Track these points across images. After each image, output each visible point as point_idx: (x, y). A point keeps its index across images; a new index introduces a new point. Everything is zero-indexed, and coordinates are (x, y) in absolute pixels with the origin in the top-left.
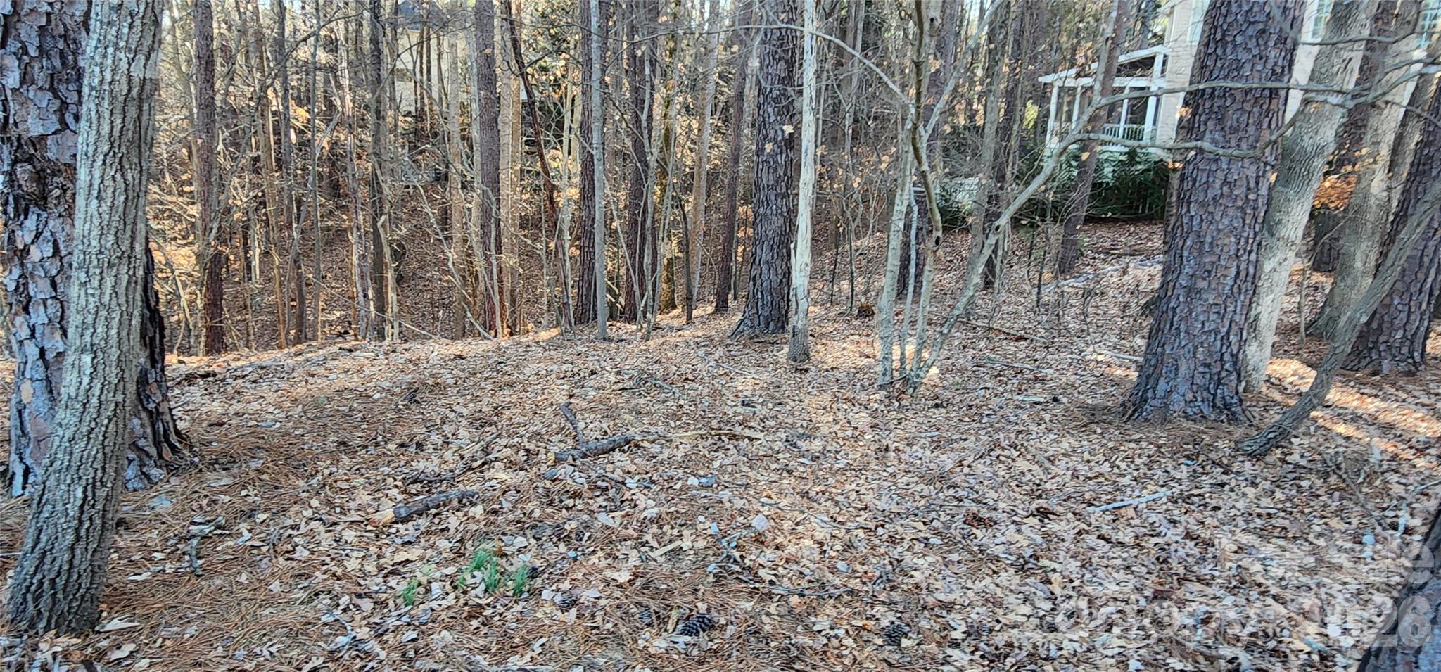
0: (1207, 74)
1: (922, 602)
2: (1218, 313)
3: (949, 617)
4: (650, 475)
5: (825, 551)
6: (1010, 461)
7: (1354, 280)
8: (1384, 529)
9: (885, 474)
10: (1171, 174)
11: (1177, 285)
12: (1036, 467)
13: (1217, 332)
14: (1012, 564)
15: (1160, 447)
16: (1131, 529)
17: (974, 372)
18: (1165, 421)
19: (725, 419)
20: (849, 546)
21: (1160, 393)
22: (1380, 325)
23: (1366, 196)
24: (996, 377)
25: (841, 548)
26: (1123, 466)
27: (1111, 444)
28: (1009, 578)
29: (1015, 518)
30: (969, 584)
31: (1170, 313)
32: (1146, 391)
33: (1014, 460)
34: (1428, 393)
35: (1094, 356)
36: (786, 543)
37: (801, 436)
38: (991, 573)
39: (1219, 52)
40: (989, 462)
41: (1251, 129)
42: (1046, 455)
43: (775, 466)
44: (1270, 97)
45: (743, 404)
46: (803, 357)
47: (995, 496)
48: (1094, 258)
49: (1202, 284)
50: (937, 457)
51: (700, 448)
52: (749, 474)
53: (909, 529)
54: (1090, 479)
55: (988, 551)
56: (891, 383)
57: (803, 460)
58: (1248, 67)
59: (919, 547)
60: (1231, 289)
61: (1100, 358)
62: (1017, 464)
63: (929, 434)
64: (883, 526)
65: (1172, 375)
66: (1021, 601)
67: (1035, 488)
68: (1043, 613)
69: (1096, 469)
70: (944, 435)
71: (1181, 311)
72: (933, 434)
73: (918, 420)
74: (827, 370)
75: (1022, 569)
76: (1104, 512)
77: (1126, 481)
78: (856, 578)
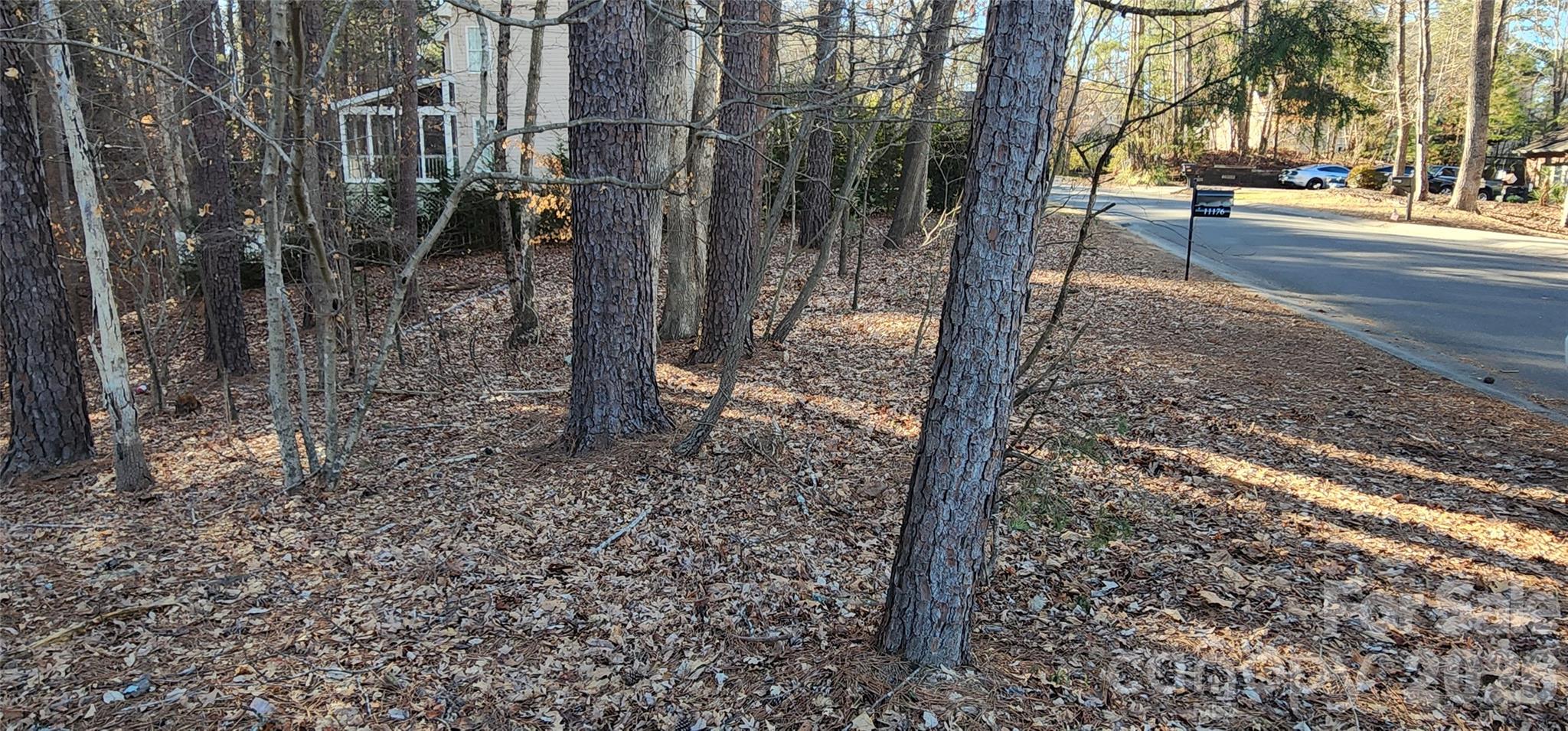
0: (579, 109)
1: (502, 712)
2: (631, 334)
3: (538, 715)
4: (33, 715)
5: (365, 706)
6: (490, 529)
7: (683, 285)
8: (805, 487)
9: (367, 590)
10: (500, 204)
11: (592, 313)
12: (517, 527)
13: (632, 351)
14: (563, 633)
15: (614, 471)
16: (635, 557)
17: (377, 445)
18: (609, 445)
19: (96, 596)
20: (389, 688)
21: (598, 419)
22: (720, 321)
23: (678, 211)
24: (406, 445)
25: (380, 695)
26: (594, 498)
27: (572, 482)
28: (568, 647)
29: (535, 585)
30: (535, 671)
31: (590, 341)
32: (583, 421)
33: (493, 527)
34: (765, 369)
35: (493, 399)
36: (310, 718)
37: (226, 582)
38: (548, 650)
39: (586, 89)
40: (469, 537)
41: (626, 161)
42: (520, 510)
43: (217, 632)
44: (636, 132)
45: (109, 567)
46: (143, 482)
47: (503, 570)
48: (432, 297)
49: (613, 309)
50: (408, 550)
51: (88, 647)
52: (190, 654)
53: (440, 639)
54: (572, 521)
55: (535, 629)
56: (304, 483)
57: (254, 610)
58: (614, 104)
59: (461, 655)
60: (637, 310)
61: (500, 399)
62: (498, 530)
63: (384, 529)
64: (411, 649)
65: (604, 400)
66: (594, 665)
67: (528, 548)
68: (620, 667)
69: (572, 510)
70: (402, 523)
71: (600, 338)
72: (389, 526)
73: (358, 516)
74: (187, 491)
75: (574, 633)
76: (606, 548)
77: (603, 512)
78: (420, 719)
